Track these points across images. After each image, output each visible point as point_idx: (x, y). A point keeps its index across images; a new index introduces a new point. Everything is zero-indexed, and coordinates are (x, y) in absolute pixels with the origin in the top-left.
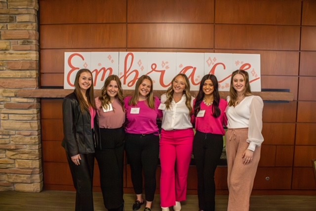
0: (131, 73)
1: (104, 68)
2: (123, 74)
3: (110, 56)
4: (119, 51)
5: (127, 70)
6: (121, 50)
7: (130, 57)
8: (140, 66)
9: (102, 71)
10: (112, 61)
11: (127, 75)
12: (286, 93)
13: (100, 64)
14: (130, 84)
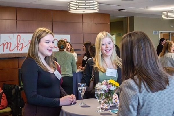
0: (20, 45)
1: (7, 43)
2: (16, 45)
3: (9, 36)
4: (14, 34)
5: (18, 43)
6: (14, 33)
7: (19, 36)
8: (23, 41)
9: (7, 44)
10: (11, 39)
11: (18, 45)
12: (79, 51)
13: (5, 41)
14: (20, 50)
